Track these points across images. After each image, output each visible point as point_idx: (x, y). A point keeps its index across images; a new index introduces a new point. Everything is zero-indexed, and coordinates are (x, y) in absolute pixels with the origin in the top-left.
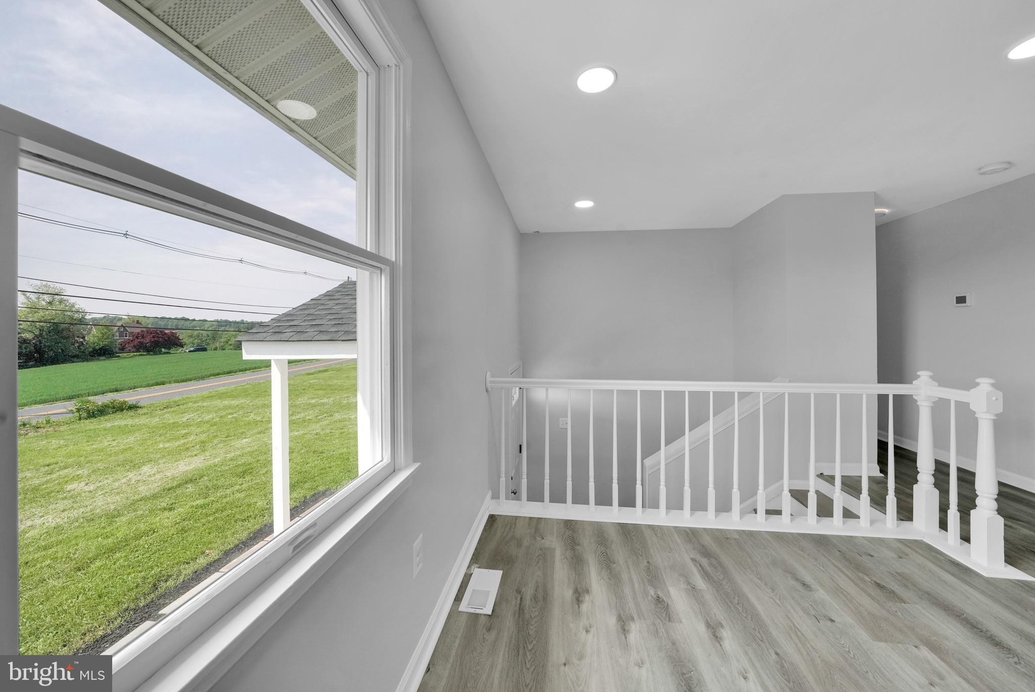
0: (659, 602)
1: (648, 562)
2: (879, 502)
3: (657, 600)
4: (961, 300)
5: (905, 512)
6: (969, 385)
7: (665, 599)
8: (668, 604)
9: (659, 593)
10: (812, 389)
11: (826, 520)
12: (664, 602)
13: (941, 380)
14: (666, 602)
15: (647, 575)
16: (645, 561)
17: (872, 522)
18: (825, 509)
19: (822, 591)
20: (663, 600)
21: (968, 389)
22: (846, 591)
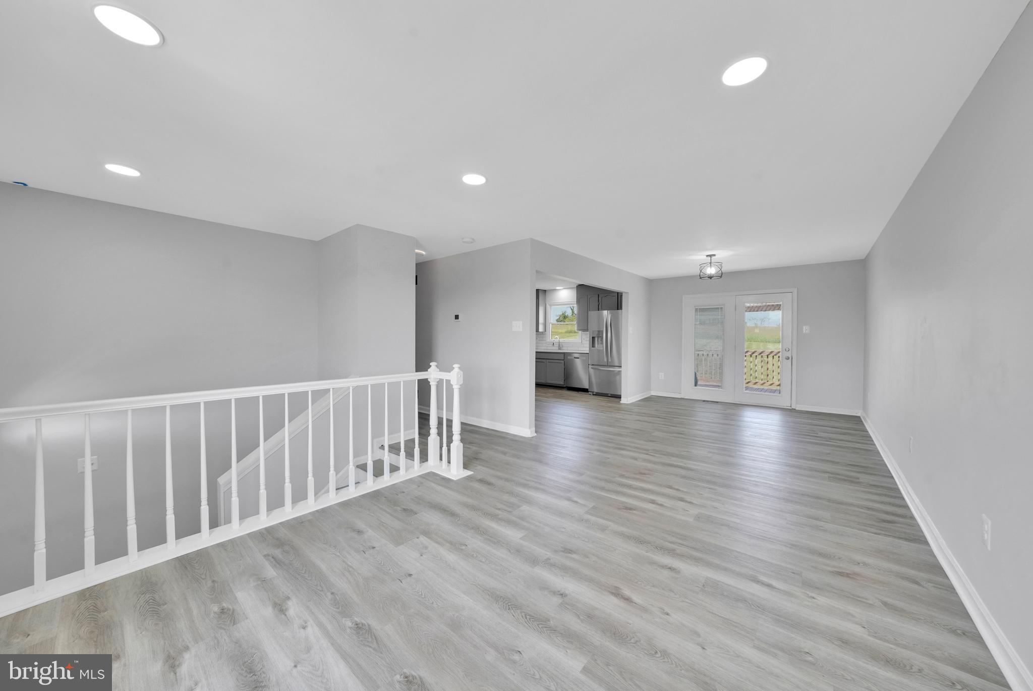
0: (360, 628)
1: (332, 593)
2: (410, 455)
3: (357, 627)
4: (457, 317)
5: (424, 457)
6: (449, 369)
7: (364, 622)
8: (369, 625)
9: (356, 619)
10: (368, 381)
11: (380, 479)
12: (365, 626)
13: (441, 368)
14: (366, 624)
15: (337, 608)
16: (329, 594)
17: (407, 469)
18: (378, 472)
19: (370, 531)
20: (362, 624)
21: (450, 372)
22: (385, 523)
